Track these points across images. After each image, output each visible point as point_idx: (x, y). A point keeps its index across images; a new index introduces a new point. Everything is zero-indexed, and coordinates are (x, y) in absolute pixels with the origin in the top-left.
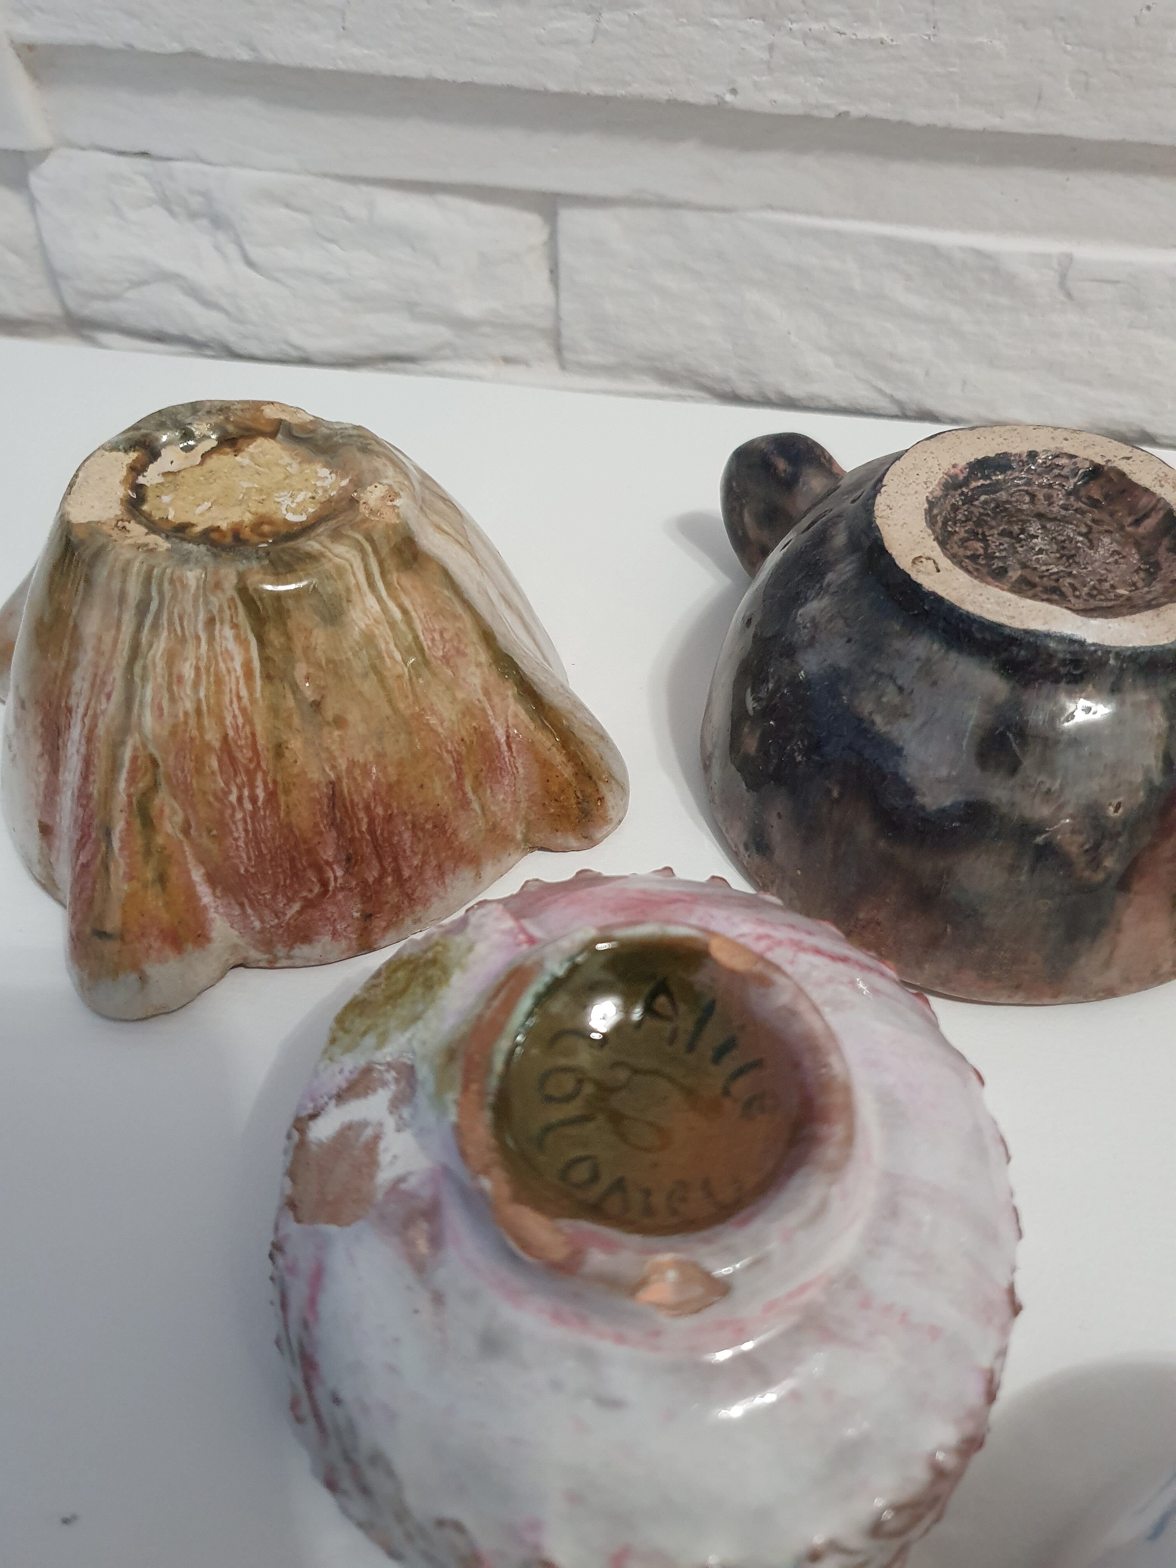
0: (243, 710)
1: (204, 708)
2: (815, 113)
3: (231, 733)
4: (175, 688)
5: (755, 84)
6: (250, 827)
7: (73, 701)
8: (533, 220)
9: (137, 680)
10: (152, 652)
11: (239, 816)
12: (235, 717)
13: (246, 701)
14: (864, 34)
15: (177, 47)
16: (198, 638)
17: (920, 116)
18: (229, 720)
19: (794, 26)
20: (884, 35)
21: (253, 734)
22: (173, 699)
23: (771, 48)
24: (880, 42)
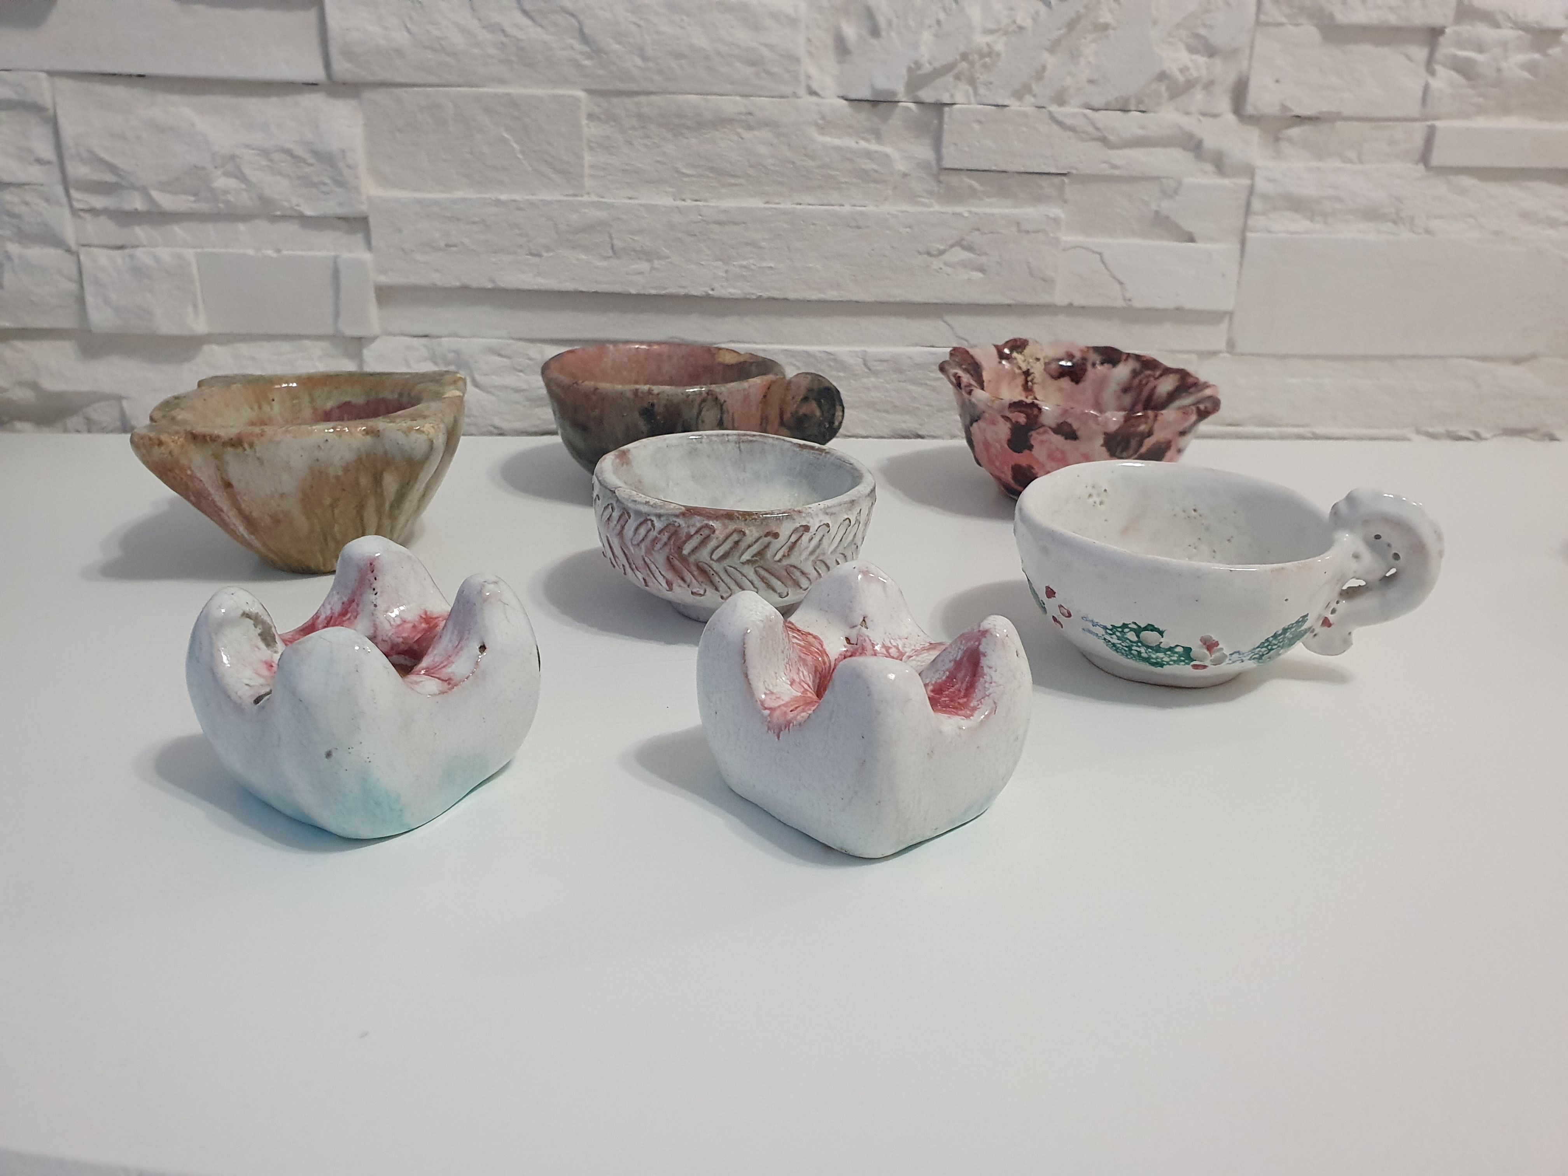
5: (722, 286)
14: (764, 264)
15: (458, 284)
17: (792, 295)
19: (735, 263)
20: (772, 265)
23: (726, 272)
24: (771, 267)
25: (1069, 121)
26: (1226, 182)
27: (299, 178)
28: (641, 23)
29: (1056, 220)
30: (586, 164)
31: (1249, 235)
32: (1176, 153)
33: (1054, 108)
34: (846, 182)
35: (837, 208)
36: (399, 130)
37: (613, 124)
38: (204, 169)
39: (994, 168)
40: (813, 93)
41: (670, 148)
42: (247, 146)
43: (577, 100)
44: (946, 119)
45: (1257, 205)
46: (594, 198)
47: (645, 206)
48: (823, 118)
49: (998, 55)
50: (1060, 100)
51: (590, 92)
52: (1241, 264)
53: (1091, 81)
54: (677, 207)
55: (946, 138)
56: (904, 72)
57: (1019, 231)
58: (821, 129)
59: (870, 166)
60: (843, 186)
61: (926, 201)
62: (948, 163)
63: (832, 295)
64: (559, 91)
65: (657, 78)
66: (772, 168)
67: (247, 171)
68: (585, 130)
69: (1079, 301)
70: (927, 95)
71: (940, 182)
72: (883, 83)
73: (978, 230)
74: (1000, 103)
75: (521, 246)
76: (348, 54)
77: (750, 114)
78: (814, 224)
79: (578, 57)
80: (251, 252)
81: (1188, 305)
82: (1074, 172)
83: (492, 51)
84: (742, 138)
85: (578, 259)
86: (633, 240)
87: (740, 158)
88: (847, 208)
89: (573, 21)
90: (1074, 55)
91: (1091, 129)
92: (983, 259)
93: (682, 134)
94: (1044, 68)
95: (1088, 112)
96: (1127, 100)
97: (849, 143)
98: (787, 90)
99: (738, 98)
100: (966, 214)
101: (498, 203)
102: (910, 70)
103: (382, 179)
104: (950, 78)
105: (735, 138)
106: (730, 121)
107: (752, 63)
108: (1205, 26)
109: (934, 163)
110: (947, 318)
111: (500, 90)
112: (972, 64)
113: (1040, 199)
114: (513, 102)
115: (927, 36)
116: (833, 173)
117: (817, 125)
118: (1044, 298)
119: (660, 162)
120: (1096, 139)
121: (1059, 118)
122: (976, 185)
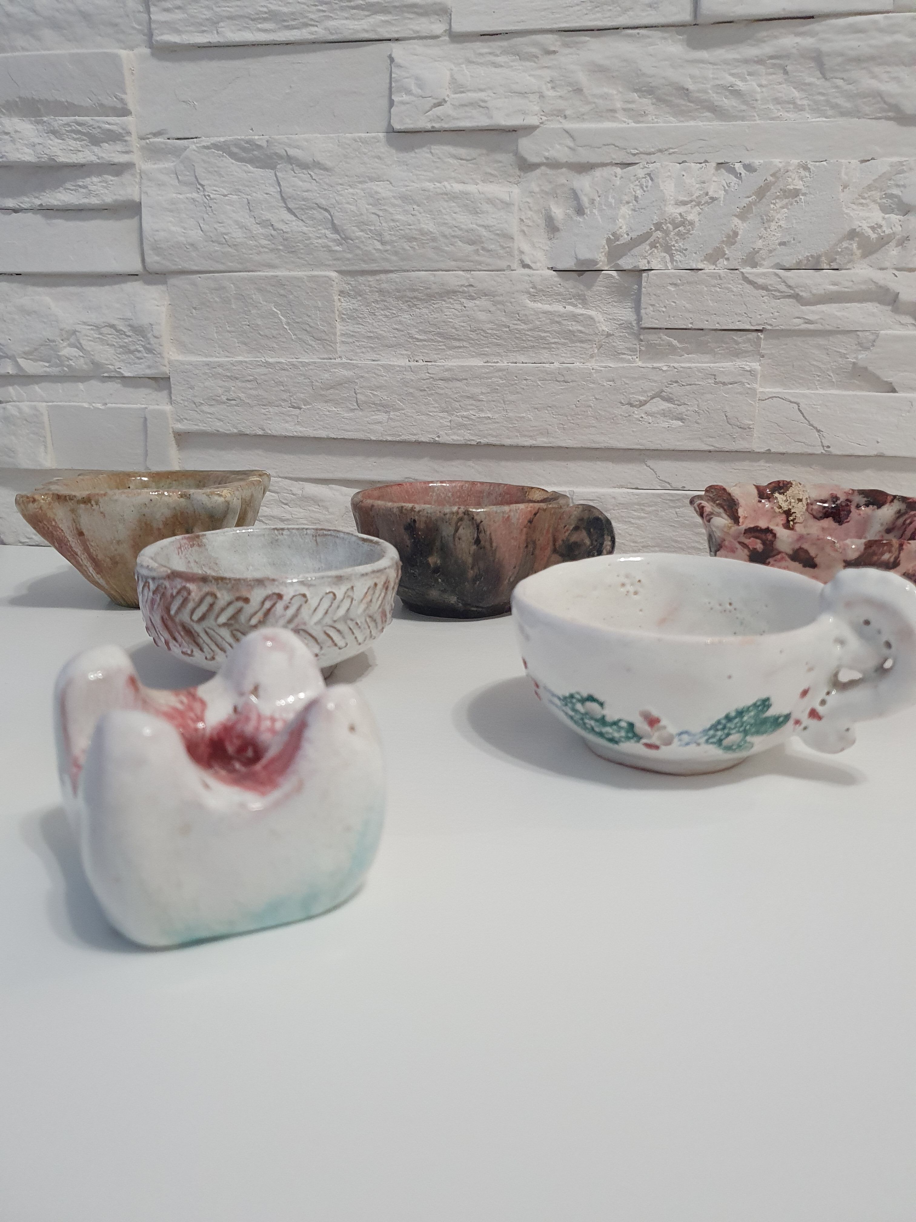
2: (469, 443)
5: (446, 434)
14: (482, 415)
15: (236, 431)
17: (507, 442)
19: (458, 414)
20: (489, 415)
23: (450, 421)
24: (489, 418)
25: (760, 281)
27: (121, 347)
28: (380, 213)
29: (752, 372)
30: (338, 333)
32: (871, 307)
33: (746, 270)
34: (555, 343)
35: (547, 365)
36: (195, 308)
37: (360, 298)
38: (54, 341)
39: (691, 326)
40: (526, 266)
41: (405, 317)
42: (85, 323)
43: (330, 278)
44: (644, 283)
46: (344, 361)
47: (384, 366)
48: (534, 287)
49: (691, 223)
50: (752, 260)
51: (340, 272)
53: (783, 244)
54: (410, 367)
55: (645, 300)
56: (604, 242)
57: (716, 383)
58: (533, 297)
59: (576, 327)
60: (553, 345)
61: (629, 357)
62: (646, 324)
63: (542, 441)
64: (316, 273)
65: (394, 258)
66: (490, 331)
67: (83, 342)
68: (337, 304)
69: (777, 447)
70: (626, 263)
71: (642, 341)
72: (585, 254)
73: (676, 382)
74: (694, 267)
75: (284, 400)
76: (157, 249)
77: (471, 286)
78: (526, 380)
79: (331, 244)
80: (86, 405)
81: (889, 453)
82: (769, 327)
83: (264, 242)
84: (465, 307)
85: (329, 411)
86: (374, 395)
87: (463, 324)
88: (557, 365)
89: (327, 214)
90: (766, 220)
91: (783, 287)
92: (682, 409)
93: (415, 305)
94: (736, 234)
95: (780, 272)
96: (819, 261)
97: (558, 308)
98: (503, 264)
99: (461, 273)
100: (665, 369)
101: (267, 364)
102: (608, 240)
103: (183, 347)
104: (646, 246)
105: (459, 307)
106: (455, 292)
107: (472, 243)
108: (898, 186)
109: (634, 323)
110: (650, 463)
111: (271, 273)
112: (666, 233)
113: (737, 354)
114: (279, 283)
115: (625, 210)
116: (543, 334)
117: (529, 293)
118: (741, 445)
119: (397, 329)
120: (789, 297)
121: (751, 278)
122: (675, 342)
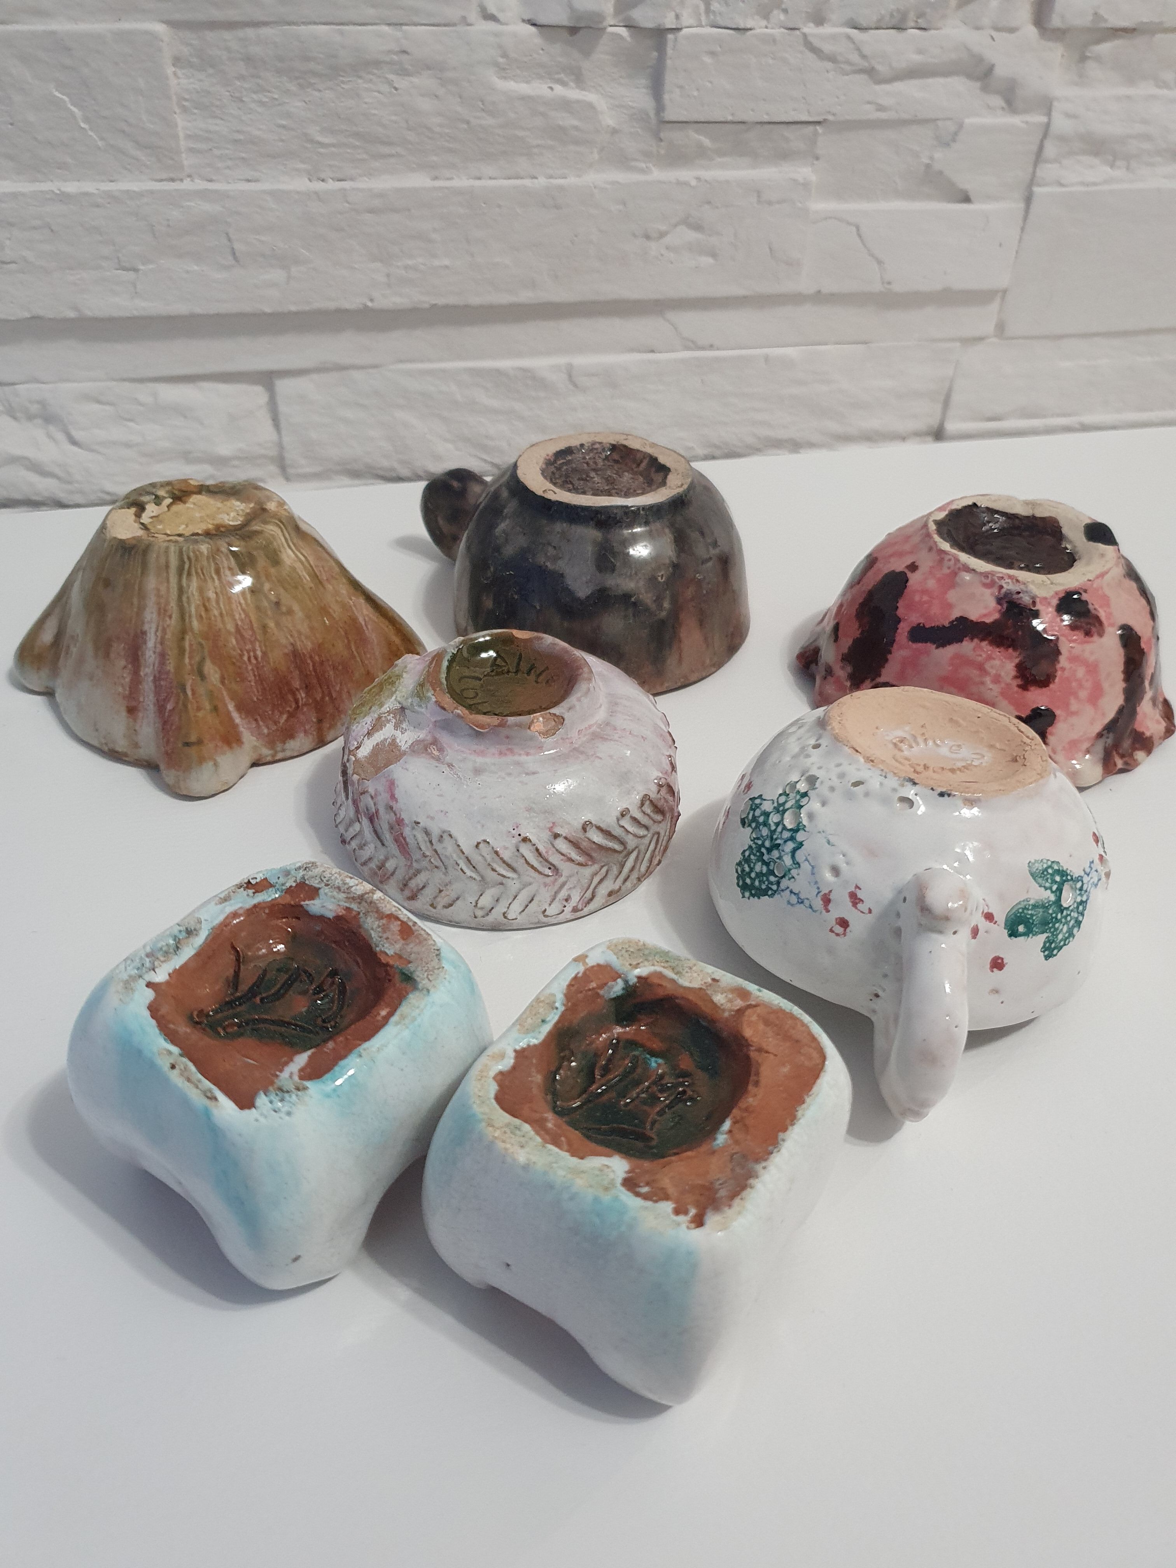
0: (243, 610)
1: (224, 612)
3: (240, 623)
4: (207, 604)
5: (383, 295)
6: (256, 673)
7: (146, 627)
8: (259, 389)
9: (186, 604)
10: (191, 589)
11: (250, 668)
12: (240, 614)
13: (244, 605)
14: (436, 263)
15: (27, 315)
16: (213, 579)
17: (475, 300)
18: (237, 617)
19: (399, 264)
20: (447, 263)
21: (251, 622)
22: (207, 610)
23: (388, 275)
24: (447, 267)
25: (827, 48)
26: (1016, 120)
29: (806, 185)
30: (181, 135)
31: (1036, 189)
32: (958, 83)
33: (810, 29)
34: (538, 146)
35: (527, 182)
37: (211, 71)
39: (730, 118)
40: (488, 16)
41: (296, 106)
43: (156, 36)
44: (669, 51)
45: (1050, 150)
46: (200, 185)
47: (272, 193)
48: (505, 55)
50: (819, 16)
51: (173, 24)
52: (1023, 229)
54: (316, 193)
55: (670, 79)
57: (759, 202)
58: (503, 71)
59: (568, 121)
60: (535, 150)
61: (644, 165)
62: (671, 114)
63: (525, 296)
64: (126, 25)
66: (438, 129)
68: (173, 82)
69: (829, 286)
70: (645, 16)
71: (661, 140)
73: (709, 203)
74: (742, 26)
75: (107, 258)
77: (404, 52)
78: (499, 206)
81: (958, 284)
82: (830, 118)
84: (396, 89)
85: (187, 272)
86: (260, 241)
87: (394, 118)
88: (542, 181)
91: (855, 58)
92: (713, 240)
93: (311, 85)
95: (854, 32)
96: (904, 16)
97: (539, 88)
98: (453, 13)
99: (386, 28)
100: (694, 183)
101: (64, 198)
105: (385, 88)
106: (377, 63)
109: (652, 114)
110: (670, 317)
111: (39, 26)
113: (786, 156)
114: (60, 44)
116: (521, 133)
117: (496, 65)
118: (788, 286)
119: (284, 127)
120: (861, 71)
121: (816, 43)
122: (706, 142)
